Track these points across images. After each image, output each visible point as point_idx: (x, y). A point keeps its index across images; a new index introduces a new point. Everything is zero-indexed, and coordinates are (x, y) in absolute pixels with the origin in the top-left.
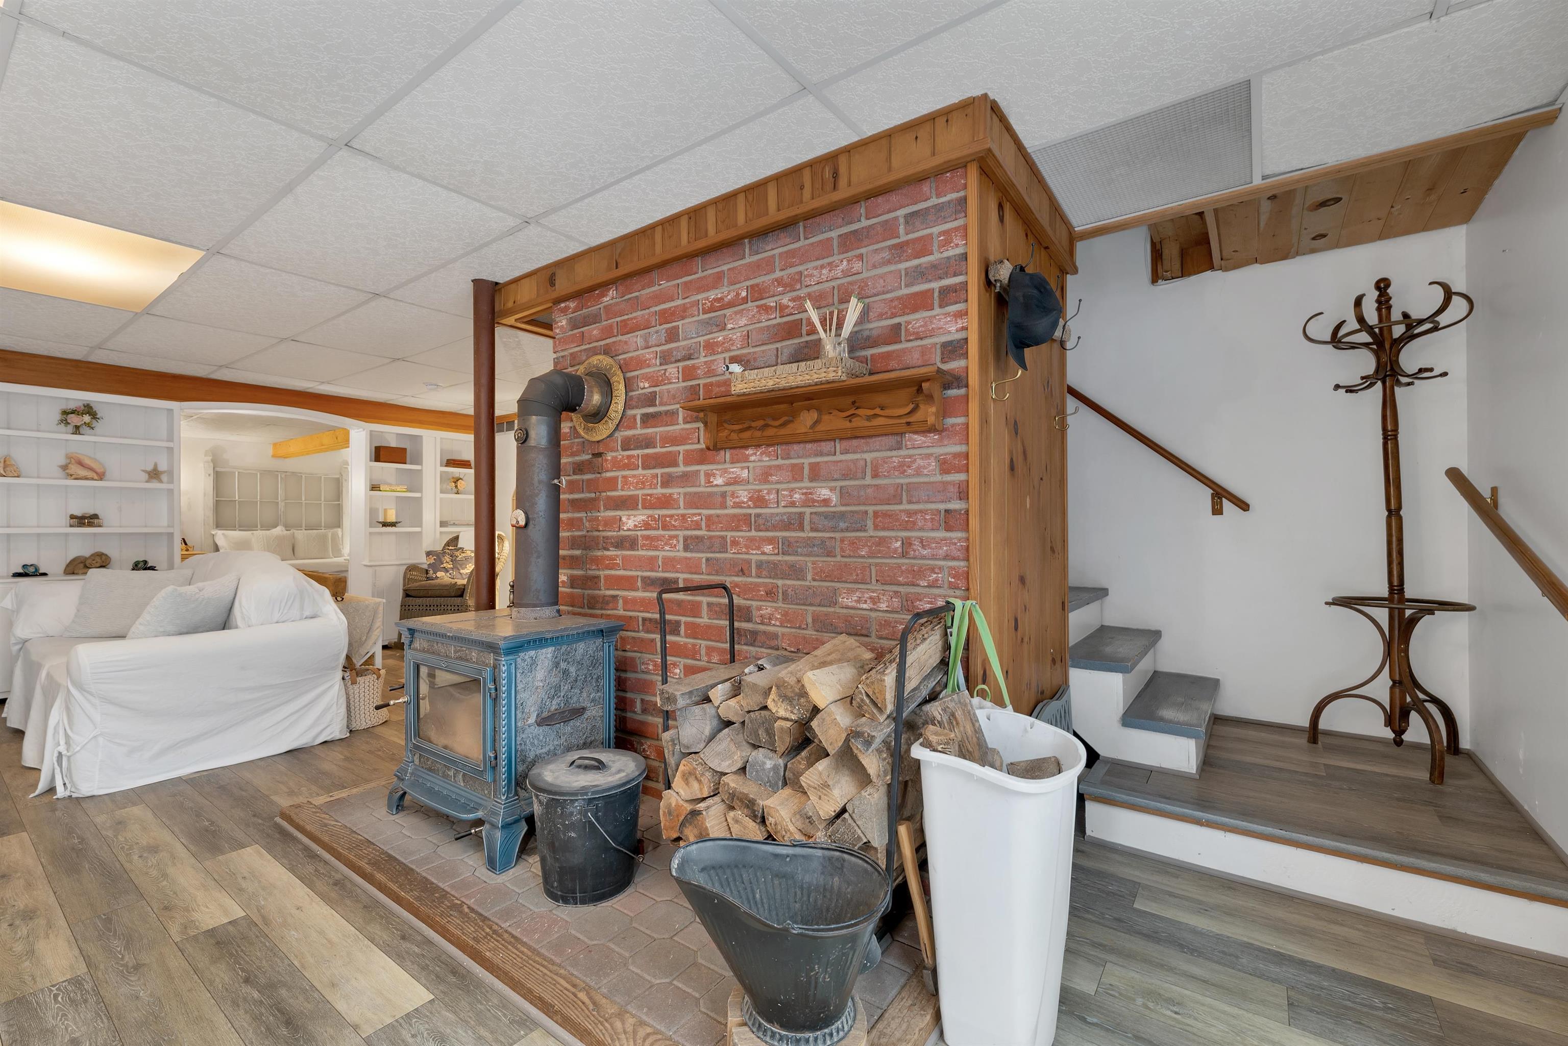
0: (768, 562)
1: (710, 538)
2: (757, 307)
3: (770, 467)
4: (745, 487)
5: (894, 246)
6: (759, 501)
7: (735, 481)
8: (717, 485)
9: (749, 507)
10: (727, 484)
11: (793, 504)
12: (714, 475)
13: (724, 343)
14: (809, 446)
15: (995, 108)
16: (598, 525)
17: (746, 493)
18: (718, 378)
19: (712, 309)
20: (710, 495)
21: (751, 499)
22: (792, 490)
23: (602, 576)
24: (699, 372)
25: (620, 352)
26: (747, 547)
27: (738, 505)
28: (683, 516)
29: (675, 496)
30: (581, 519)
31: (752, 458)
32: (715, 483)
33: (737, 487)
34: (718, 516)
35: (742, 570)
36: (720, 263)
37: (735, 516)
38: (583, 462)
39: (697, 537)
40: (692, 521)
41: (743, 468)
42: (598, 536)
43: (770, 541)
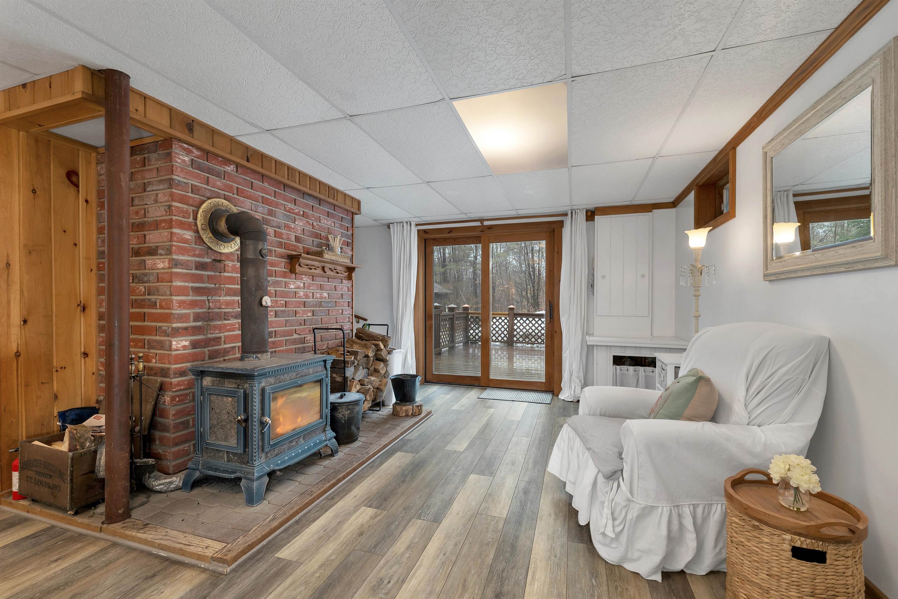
0: (309, 319)
1: (289, 311)
2: (306, 221)
3: (310, 283)
4: (302, 290)
5: (340, 224)
6: (307, 296)
7: (298, 287)
8: (291, 288)
9: (303, 298)
10: (295, 288)
11: (317, 298)
12: (290, 284)
13: (294, 229)
14: (321, 278)
15: (359, 202)
16: (221, 305)
17: (302, 292)
18: (290, 242)
19: (289, 211)
20: (289, 292)
21: (304, 295)
22: (317, 293)
23: (223, 337)
24: (284, 236)
25: (239, 205)
26: (302, 314)
27: (299, 297)
28: (276, 301)
29: (272, 291)
30: (204, 301)
31: (304, 279)
32: (291, 287)
33: (298, 290)
34: (292, 301)
35: (300, 323)
36: (293, 194)
37: (298, 301)
38: (206, 263)
39: (282, 311)
40: (280, 303)
41: (301, 282)
42: (221, 312)
43: (309, 311)
